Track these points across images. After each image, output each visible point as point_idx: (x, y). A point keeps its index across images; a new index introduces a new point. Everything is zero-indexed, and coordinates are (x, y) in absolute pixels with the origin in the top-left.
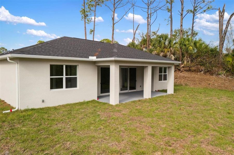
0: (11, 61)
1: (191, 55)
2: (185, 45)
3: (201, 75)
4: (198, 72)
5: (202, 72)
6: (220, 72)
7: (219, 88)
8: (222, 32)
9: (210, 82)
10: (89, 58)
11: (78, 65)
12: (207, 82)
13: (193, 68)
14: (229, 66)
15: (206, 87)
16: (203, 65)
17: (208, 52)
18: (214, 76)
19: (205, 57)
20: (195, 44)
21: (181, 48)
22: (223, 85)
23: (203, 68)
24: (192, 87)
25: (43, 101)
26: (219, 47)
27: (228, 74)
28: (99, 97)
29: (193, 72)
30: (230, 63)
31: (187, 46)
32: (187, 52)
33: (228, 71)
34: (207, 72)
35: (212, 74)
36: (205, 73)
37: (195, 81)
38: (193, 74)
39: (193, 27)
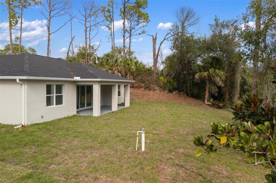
0: (20, 82)
1: (132, 74)
2: (128, 64)
3: (142, 91)
4: (139, 88)
5: (143, 88)
6: (156, 88)
7: (156, 101)
8: (155, 55)
9: (149, 97)
10: (74, 78)
11: (64, 84)
12: (147, 96)
13: (136, 85)
14: (161, 83)
15: (148, 100)
16: (143, 82)
17: (146, 71)
18: (152, 92)
19: (144, 76)
20: (136, 63)
21: (124, 67)
22: (159, 99)
23: (143, 85)
24: (137, 101)
25: (42, 117)
26: (153, 68)
27: (161, 89)
28: (78, 112)
29: (135, 88)
30: (163, 81)
31: (130, 65)
32: (129, 70)
33: (161, 87)
34: (147, 88)
35: (150, 90)
36: (145, 89)
37: (138, 96)
38: (135, 90)
39: (130, 47)
